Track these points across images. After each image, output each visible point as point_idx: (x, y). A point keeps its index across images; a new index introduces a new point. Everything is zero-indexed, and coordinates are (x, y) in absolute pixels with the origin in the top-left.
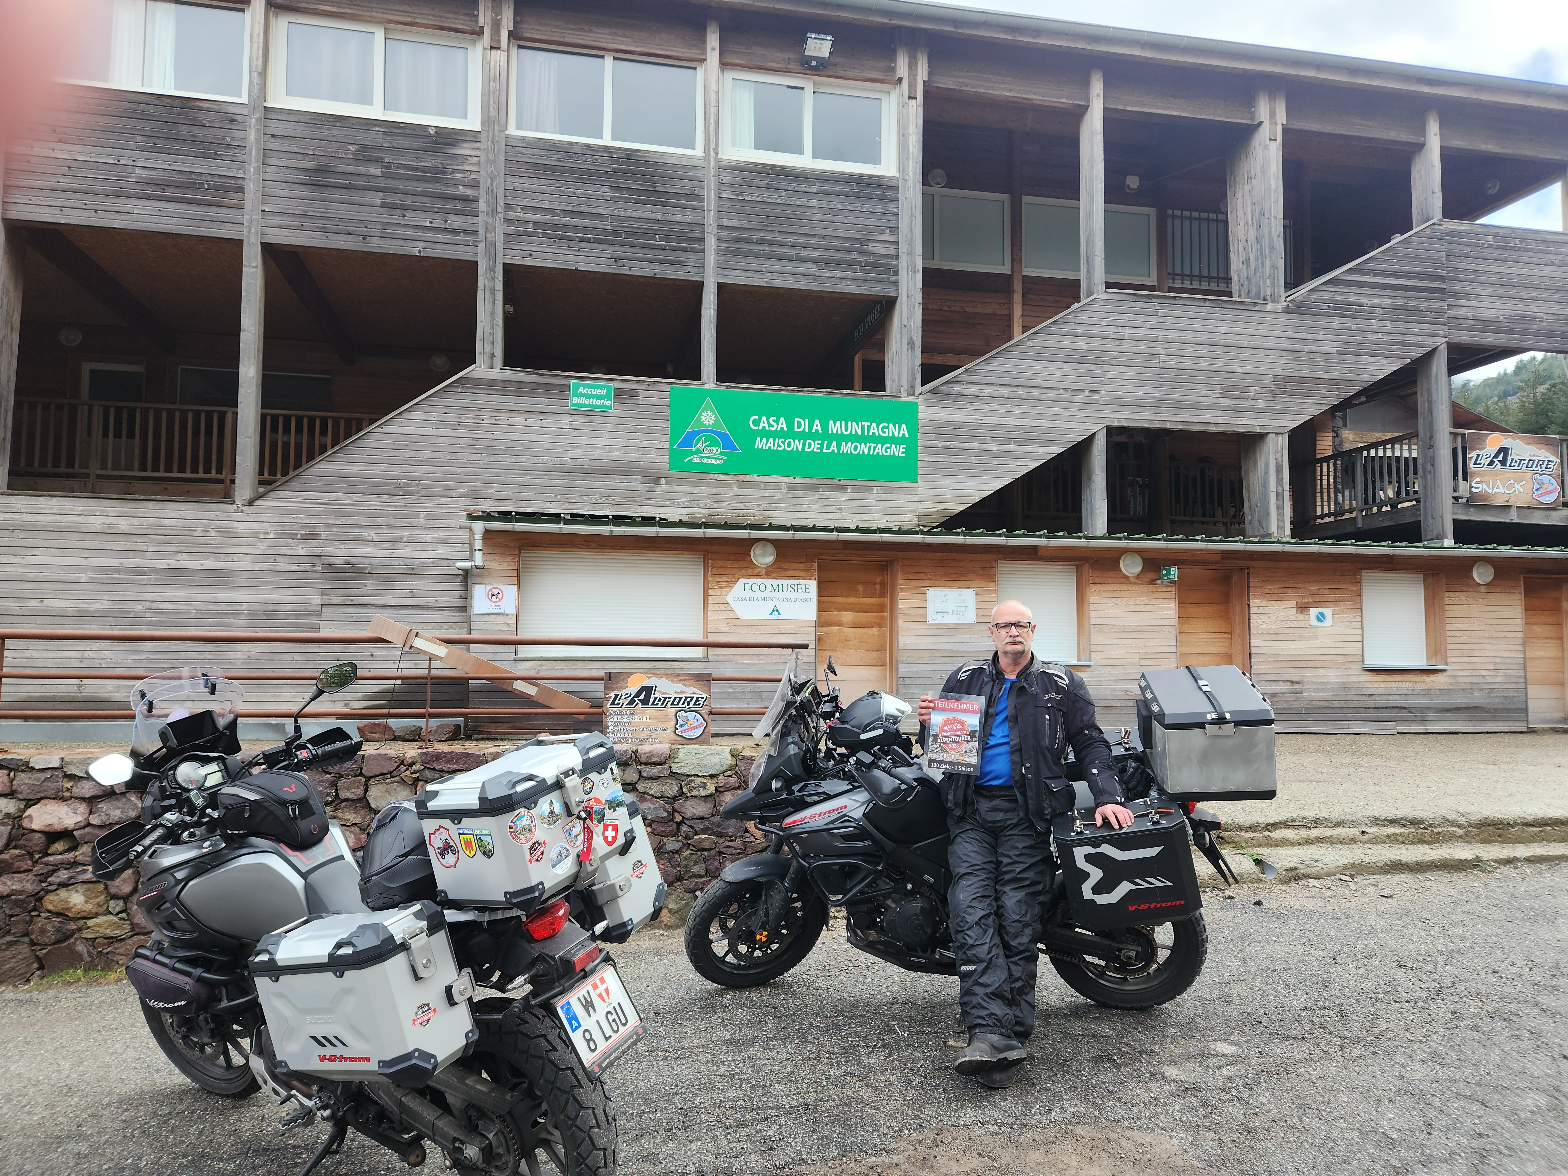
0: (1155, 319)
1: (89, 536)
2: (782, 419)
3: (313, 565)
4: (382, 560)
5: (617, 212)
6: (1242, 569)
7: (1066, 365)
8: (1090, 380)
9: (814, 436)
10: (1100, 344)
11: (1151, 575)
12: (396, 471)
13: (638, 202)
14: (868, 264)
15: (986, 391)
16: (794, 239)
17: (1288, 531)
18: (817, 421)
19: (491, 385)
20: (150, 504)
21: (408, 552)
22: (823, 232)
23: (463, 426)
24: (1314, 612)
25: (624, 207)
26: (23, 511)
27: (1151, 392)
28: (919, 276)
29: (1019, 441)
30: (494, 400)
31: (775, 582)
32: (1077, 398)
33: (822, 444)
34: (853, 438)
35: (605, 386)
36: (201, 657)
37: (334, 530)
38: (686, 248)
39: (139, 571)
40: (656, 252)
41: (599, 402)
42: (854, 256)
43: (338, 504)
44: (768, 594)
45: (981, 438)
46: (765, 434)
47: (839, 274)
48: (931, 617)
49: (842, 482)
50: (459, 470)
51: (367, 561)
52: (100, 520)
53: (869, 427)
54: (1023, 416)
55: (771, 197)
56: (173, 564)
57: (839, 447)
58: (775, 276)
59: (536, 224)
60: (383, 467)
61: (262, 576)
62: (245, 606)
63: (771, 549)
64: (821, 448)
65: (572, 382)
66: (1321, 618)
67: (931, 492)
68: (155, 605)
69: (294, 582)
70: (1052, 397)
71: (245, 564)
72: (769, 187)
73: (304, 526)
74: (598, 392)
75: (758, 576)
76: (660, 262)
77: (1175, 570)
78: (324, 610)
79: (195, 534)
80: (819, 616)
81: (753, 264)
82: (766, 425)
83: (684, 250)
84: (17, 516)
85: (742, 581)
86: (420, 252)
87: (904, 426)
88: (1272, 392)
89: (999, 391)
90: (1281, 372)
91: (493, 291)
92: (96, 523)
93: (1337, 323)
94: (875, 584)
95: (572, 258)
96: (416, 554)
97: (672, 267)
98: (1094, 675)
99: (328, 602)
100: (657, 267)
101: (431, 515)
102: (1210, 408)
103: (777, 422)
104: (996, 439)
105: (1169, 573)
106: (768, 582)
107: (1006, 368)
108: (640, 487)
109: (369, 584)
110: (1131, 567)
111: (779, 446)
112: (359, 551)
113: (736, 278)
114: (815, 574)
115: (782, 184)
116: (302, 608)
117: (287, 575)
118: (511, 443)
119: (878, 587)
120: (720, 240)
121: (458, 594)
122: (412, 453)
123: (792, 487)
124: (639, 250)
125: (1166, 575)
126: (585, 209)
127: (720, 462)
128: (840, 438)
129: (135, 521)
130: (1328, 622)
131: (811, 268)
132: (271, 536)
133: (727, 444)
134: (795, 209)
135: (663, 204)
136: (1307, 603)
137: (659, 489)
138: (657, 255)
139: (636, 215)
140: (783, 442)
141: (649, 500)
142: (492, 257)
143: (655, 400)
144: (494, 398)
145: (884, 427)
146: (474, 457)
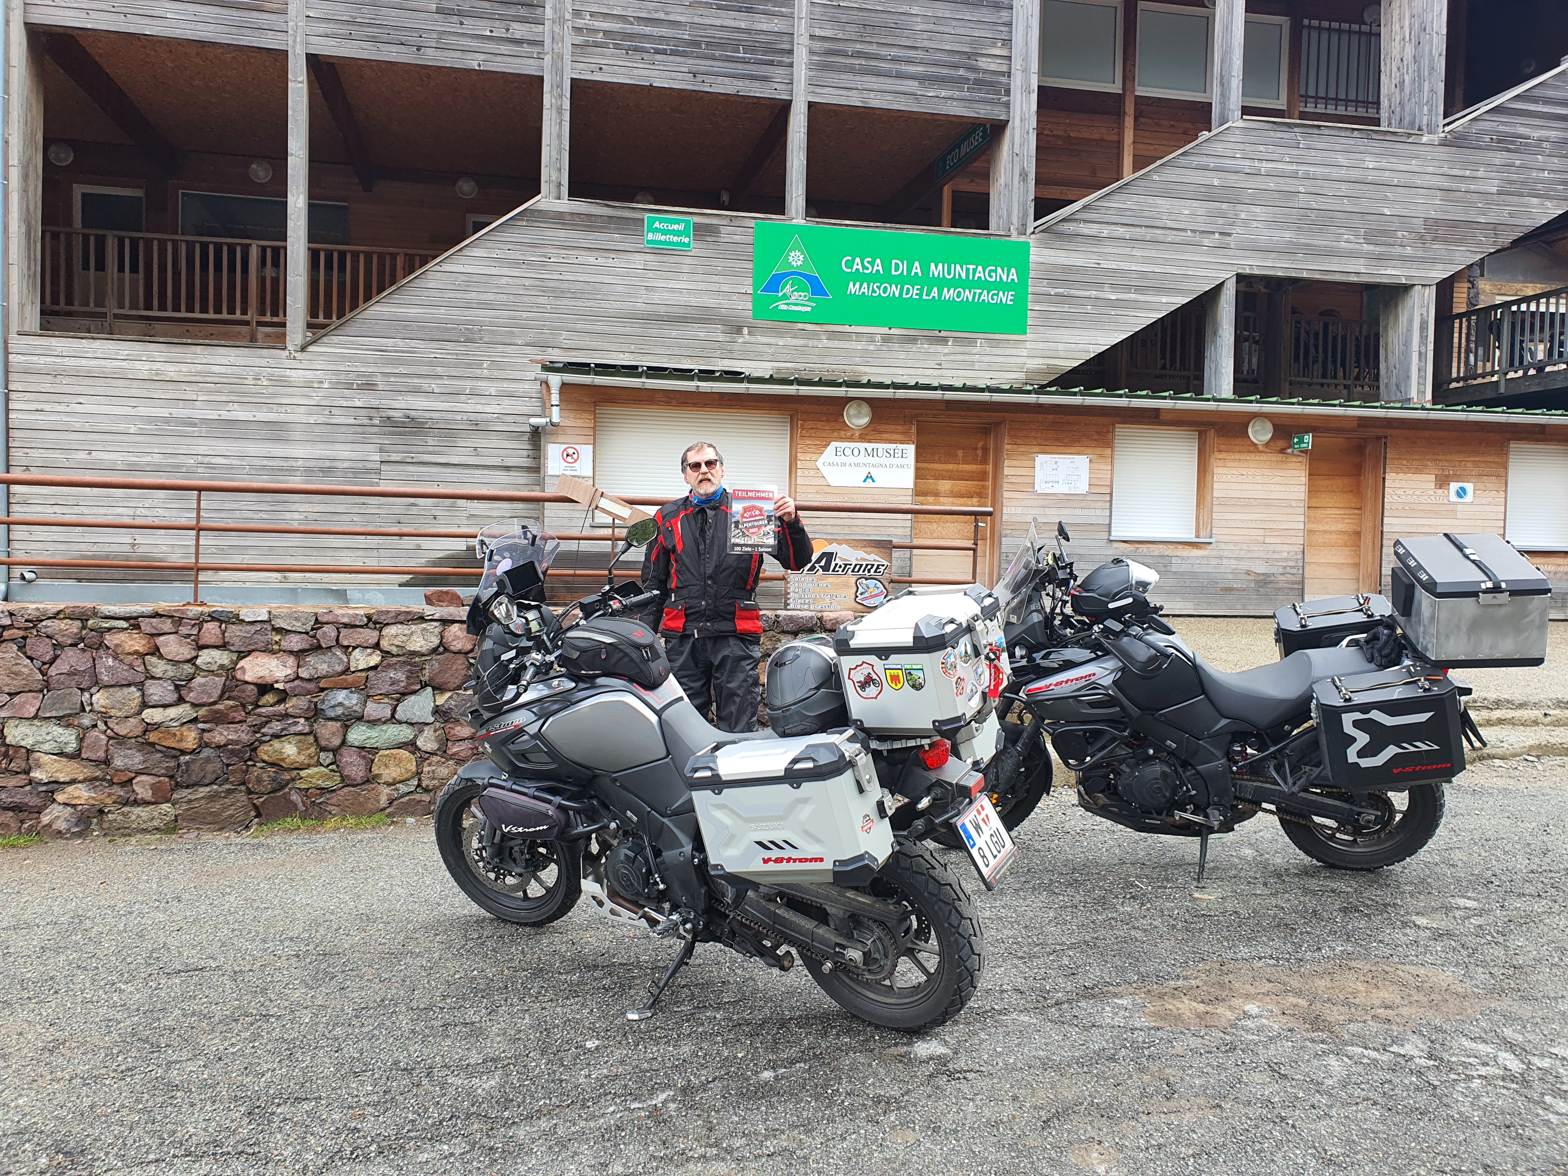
0: (1296, 152)
1: (136, 384)
2: (878, 261)
3: (371, 418)
4: (444, 414)
5: (697, 20)
6: (1379, 438)
7: (1195, 204)
8: (1221, 221)
9: (913, 280)
10: (1233, 180)
11: (1281, 444)
12: (457, 314)
13: (719, 7)
14: (977, 82)
15: (1106, 231)
16: (894, 52)
17: (1429, 396)
18: (917, 264)
19: (558, 219)
20: (198, 349)
21: (471, 405)
22: (926, 44)
23: (531, 265)
24: (1454, 486)
25: (704, 13)
26: (64, 354)
27: (1288, 235)
28: (1034, 97)
29: (1139, 289)
30: (561, 235)
31: (870, 446)
32: (1206, 242)
33: (921, 290)
34: (956, 283)
35: (683, 221)
36: (256, 516)
37: (392, 379)
38: (773, 61)
39: (189, 422)
40: (740, 66)
41: (675, 239)
42: (961, 72)
43: (396, 351)
44: (862, 459)
45: (1099, 286)
46: (858, 277)
47: (943, 94)
48: (1039, 487)
49: (943, 334)
50: (525, 315)
51: (428, 415)
52: (147, 366)
53: (975, 270)
54: (1146, 260)
56: (225, 415)
57: (940, 293)
58: (872, 94)
59: (606, 33)
60: (443, 310)
61: (317, 429)
62: (300, 463)
63: (866, 409)
64: (921, 295)
65: (647, 216)
66: (1461, 493)
67: (1041, 345)
68: (207, 460)
69: (351, 438)
70: (1178, 239)
71: (299, 416)
73: (360, 374)
74: (676, 227)
75: (851, 439)
76: (743, 77)
77: (1308, 438)
78: (384, 468)
79: (246, 382)
80: (916, 484)
81: (847, 79)
82: (860, 267)
83: (771, 63)
84: (58, 360)
85: (834, 444)
86: (479, 65)
87: (1013, 270)
88: (1422, 237)
89: (1120, 231)
90: (1433, 214)
91: (560, 110)
92: (143, 369)
93: (1497, 159)
94: (977, 449)
95: (646, 73)
96: (480, 408)
97: (757, 84)
98: (1215, 553)
99: (388, 459)
100: (740, 84)
101: (496, 365)
102: (1352, 255)
103: (872, 263)
104: (1116, 288)
105: (1301, 441)
106: (862, 446)
107: (1127, 205)
108: (721, 337)
109: (431, 440)
110: (1259, 433)
111: (874, 291)
112: (418, 404)
113: (829, 96)
114: (914, 437)
116: (360, 465)
117: (343, 429)
118: (579, 286)
119: (979, 452)
120: (811, 52)
121: (525, 453)
122: (473, 295)
123: (887, 339)
124: (720, 64)
125: (1298, 443)
126: (662, 16)
127: (809, 309)
128: (942, 283)
129: (184, 368)
130: (1469, 498)
131: (912, 86)
132: (326, 385)
133: (817, 288)
134: (896, 17)
135: (748, 10)
136: (1447, 476)
137: (741, 340)
138: (741, 69)
139: (718, 22)
140: (879, 288)
141: (731, 351)
142: (559, 71)
143: (737, 238)
144: (562, 233)
145: (990, 271)
146: (541, 300)
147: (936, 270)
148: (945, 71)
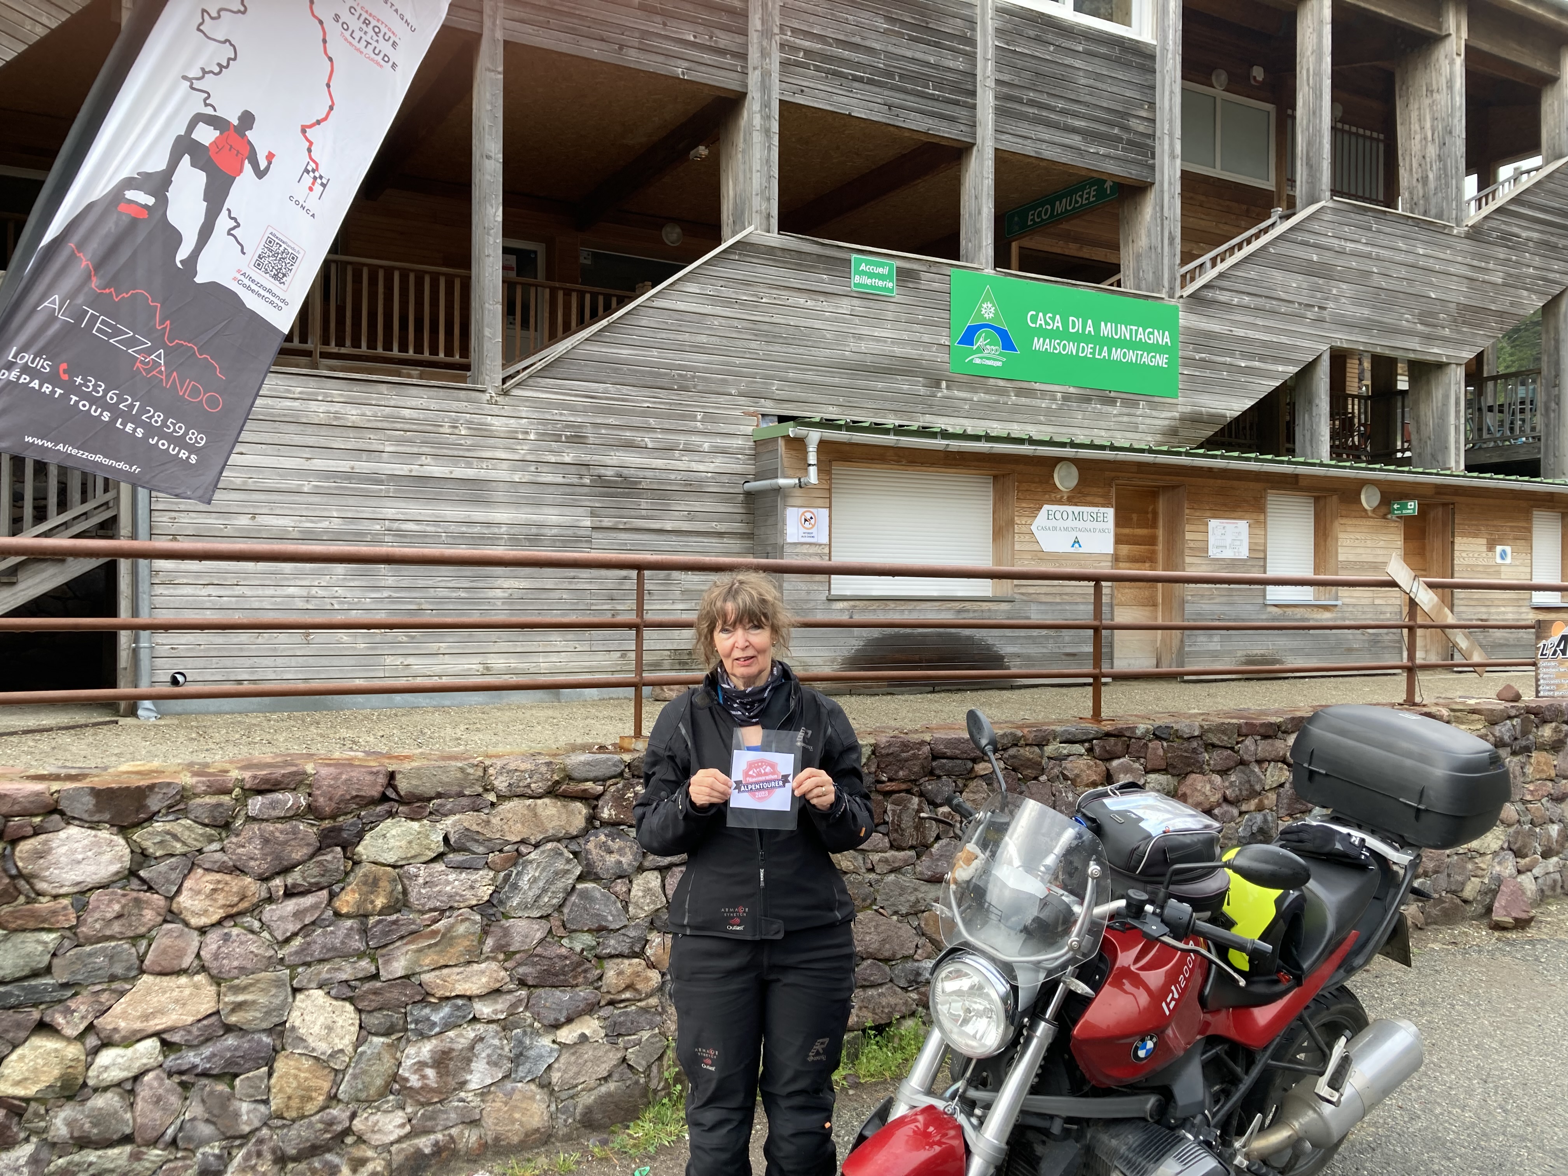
0: (1369, 234)
1: (310, 430)
2: (1058, 317)
3: (581, 476)
4: (657, 473)
5: (891, 48)
6: (1445, 505)
7: (1299, 277)
8: (1319, 295)
9: (1087, 339)
10: (1328, 257)
11: (1383, 510)
12: (669, 357)
13: (912, 39)
14: (1130, 142)
15: (1238, 299)
16: (1063, 104)
17: (1462, 467)
18: (1090, 322)
19: (769, 253)
20: (383, 388)
21: (684, 463)
22: (1088, 99)
23: (741, 304)
24: (1499, 548)
25: (897, 42)
27: (1366, 312)
29: (1262, 358)
31: (1077, 509)
32: (1309, 314)
33: (1094, 349)
34: (1121, 343)
35: (887, 264)
36: (454, 595)
37: (603, 431)
38: (959, 101)
39: (374, 479)
40: (930, 103)
41: (880, 283)
43: (606, 398)
44: (1070, 523)
45: (1231, 353)
46: (1042, 333)
47: (1102, 151)
48: (1213, 552)
49: (1112, 394)
50: (738, 361)
51: (641, 473)
52: (323, 407)
53: (1137, 331)
54: (1267, 329)
55: (1040, 52)
56: (416, 470)
57: (1110, 353)
58: (1046, 146)
59: (808, 53)
60: (655, 352)
61: (522, 489)
62: (504, 529)
63: (1074, 471)
64: (1093, 353)
65: (854, 256)
66: (1503, 555)
67: (1189, 410)
68: (395, 525)
69: (559, 499)
70: (1288, 310)
71: (502, 474)
72: (1038, 39)
73: (569, 426)
74: (880, 270)
75: (1060, 502)
76: (933, 115)
77: (1413, 505)
78: (595, 535)
79: (442, 430)
80: (1115, 549)
82: (1043, 322)
83: (956, 103)
85: (1046, 507)
86: (683, 73)
87: (1167, 333)
88: (1455, 321)
89: (1247, 299)
90: (1462, 300)
91: (767, 132)
92: (318, 410)
93: (1501, 253)
95: (846, 100)
96: (694, 466)
97: (945, 123)
98: (1340, 615)
99: (598, 524)
100: (930, 122)
101: (709, 417)
102: (1411, 333)
103: (1053, 319)
104: (1244, 355)
106: (1070, 509)
107: (1253, 275)
108: (922, 390)
109: (644, 503)
110: (1369, 500)
111: (1055, 348)
112: (632, 459)
113: (1012, 144)
114: (1113, 501)
115: (1050, 37)
116: (570, 532)
117: (551, 489)
118: (792, 330)
119: (1150, 516)
120: (998, 97)
121: (739, 517)
123: (1067, 397)
124: (912, 98)
125: (1398, 509)
126: (857, 40)
127: (999, 364)
128: (1112, 343)
129: (368, 410)
130: (1508, 560)
131: (1076, 140)
132: (532, 437)
133: (1008, 344)
134: (1062, 68)
135: (937, 45)
136: (1494, 540)
137: (939, 395)
138: (931, 106)
139: (909, 54)
140: (1059, 344)
141: (931, 406)
142: (765, 88)
143: (936, 286)
144: (773, 271)
145: (1149, 333)
146: (754, 345)
147: (1106, 329)
148: (1103, 128)
